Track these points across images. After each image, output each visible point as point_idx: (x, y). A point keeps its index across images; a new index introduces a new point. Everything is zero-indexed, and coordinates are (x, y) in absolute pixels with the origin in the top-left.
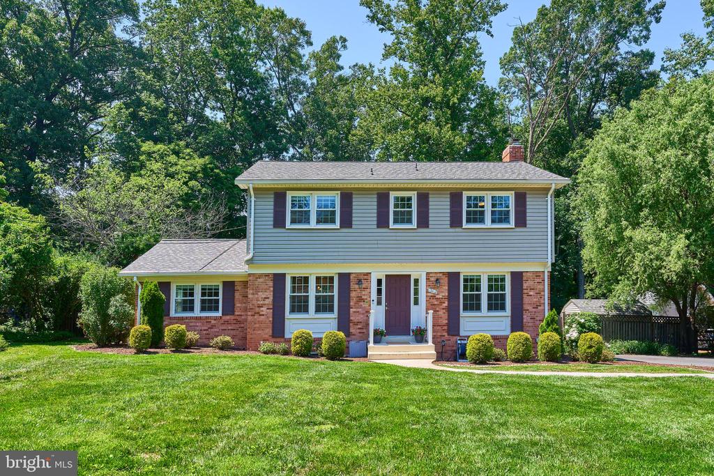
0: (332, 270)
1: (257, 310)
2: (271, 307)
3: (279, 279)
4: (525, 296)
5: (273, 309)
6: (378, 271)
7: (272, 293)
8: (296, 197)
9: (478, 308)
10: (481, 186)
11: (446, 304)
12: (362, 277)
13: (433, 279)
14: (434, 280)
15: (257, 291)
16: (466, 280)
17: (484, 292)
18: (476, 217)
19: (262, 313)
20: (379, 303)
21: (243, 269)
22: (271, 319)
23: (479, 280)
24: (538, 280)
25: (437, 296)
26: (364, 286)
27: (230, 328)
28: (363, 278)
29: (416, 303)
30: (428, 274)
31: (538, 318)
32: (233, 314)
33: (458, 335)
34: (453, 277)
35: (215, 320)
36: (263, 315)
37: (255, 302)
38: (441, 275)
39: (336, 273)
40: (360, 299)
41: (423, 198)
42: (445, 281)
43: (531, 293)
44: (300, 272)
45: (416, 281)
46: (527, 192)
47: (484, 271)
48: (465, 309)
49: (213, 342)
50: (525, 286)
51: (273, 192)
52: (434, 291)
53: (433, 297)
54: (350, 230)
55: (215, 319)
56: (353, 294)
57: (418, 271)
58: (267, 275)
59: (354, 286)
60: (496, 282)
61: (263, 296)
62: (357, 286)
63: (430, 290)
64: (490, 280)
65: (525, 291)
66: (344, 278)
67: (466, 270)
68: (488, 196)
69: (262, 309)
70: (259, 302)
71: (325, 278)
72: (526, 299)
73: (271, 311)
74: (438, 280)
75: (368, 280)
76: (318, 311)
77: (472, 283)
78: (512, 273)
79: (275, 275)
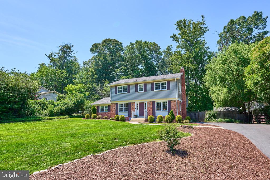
0: (127, 102)
4: (171, 107)
5: (116, 111)
6: (137, 102)
7: (116, 107)
8: (119, 87)
9: (160, 110)
10: (158, 81)
11: (152, 109)
13: (149, 103)
14: (149, 104)
16: (157, 103)
17: (162, 106)
18: (158, 88)
20: (138, 109)
21: (110, 103)
23: (160, 103)
24: (175, 103)
25: (150, 107)
26: (134, 105)
28: (133, 104)
29: (146, 109)
30: (148, 102)
31: (175, 112)
32: (110, 112)
33: (155, 116)
34: (154, 103)
37: (112, 109)
40: (133, 108)
41: (145, 85)
42: (152, 103)
43: (173, 106)
44: (121, 103)
45: (146, 104)
46: (170, 81)
47: (161, 101)
48: (157, 110)
49: (104, 117)
50: (171, 104)
51: (115, 86)
54: (130, 93)
55: (107, 113)
56: (131, 107)
57: (146, 101)
58: (115, 104)
59: (131, 105)
60: (164, 103)
61: (114, 108)
63: (148, 106)
64: (163, 103)
66: (130, 103)
67: (157, 101)
68: (160, 83)
69: (114, 111)
71: (126, 104)
72: (172, 107)
74: (150, 103)
75: (135, 104)
76: (125, 111)
77: (159, 104)
78: (168, 101)
79: (116, 103)
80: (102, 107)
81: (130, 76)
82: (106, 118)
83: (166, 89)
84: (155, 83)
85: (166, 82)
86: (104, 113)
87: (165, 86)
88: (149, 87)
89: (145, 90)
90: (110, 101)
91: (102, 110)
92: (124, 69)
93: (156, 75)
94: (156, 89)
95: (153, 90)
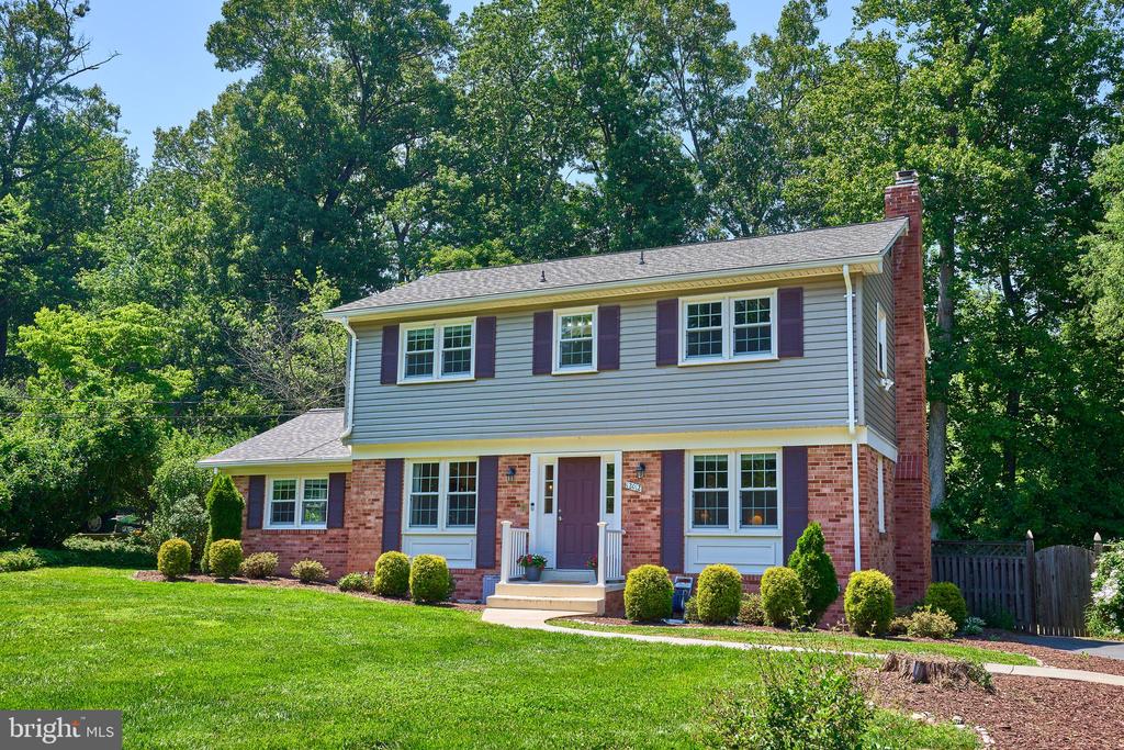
0: (474, 452)
1: (362, 519)
2: (381, 514)
3: (394, 467)
4: (812, 496)
5: (384, 518)
6: (544, 453)
7: (383, 492)
8: (414, 331)
9: (723, 520)
10: (710, 284)
11: (658, 512)
12: (515, 463)
13: (635, 464)
14: (638, 467)
15: (363, 488)
16: (698, 466)
17: (734, 487)
18: (706, 343)
19: (368, 525)
20: (549, 510)
21: (345, 453)
22: (381, 535)
23: (723, 466)
24: (840, 463)
25: (642, 497)
26: (518, 478)
27: (337, 549)
28: (518, 465)
29: (610, 508)
30: (625, 454)
31: (840, 543)
32: (342, 527)
33: (681, 571)
34: (672, 460)
35: (318, 535)
36: (370, 528)
37: (359, 507)
38: (649, 456)
39: (479, 457)
40: (513, 502)
41: (610, 316)
42: (655, 468)
43: (826, 490)
44: (427, 455)
45: (611, 469)
46: (805, 287)
47: (734, 446)
48: (698, 521)
50: (812, 474)
51: (381, 327)
52: (636, 487)
53: (635, 497)
54: (493, 381)
55: (319, 533)
56: (502, 493)
57: (609, 450)
58: (377, 462)
59: (503, 479)
60: (756, 469)
61: (373, 497)
62: (506, 479)
63: (628, 484)
64: (745, 465)
65: (813, 486)
66: (490, 462)
67: (697, 445)
68: (728, 303)
69: (369, 518)
70: (366, 507)
71: (463, 465)
72: (815, 503)
73: (381, 521)
74: (643, 466)
75: (526, 468)
76: (452, 521)
77: (711, 471)
78: (786, 450)
79: (387, 460)
80: (286, 491)
81: (497, 242)
82: (308, 578)
83: (774, 354)
84: (684, 304)
85: (772, 294)
86: (297, 533)
87: (766, 331)
88: (638, 332)
89: (610, 360)
90: (347, 440)
91: (284, 513)
92: (456, 190)
93: (694, 241)
94: (692, 352)
95: (666, 356)
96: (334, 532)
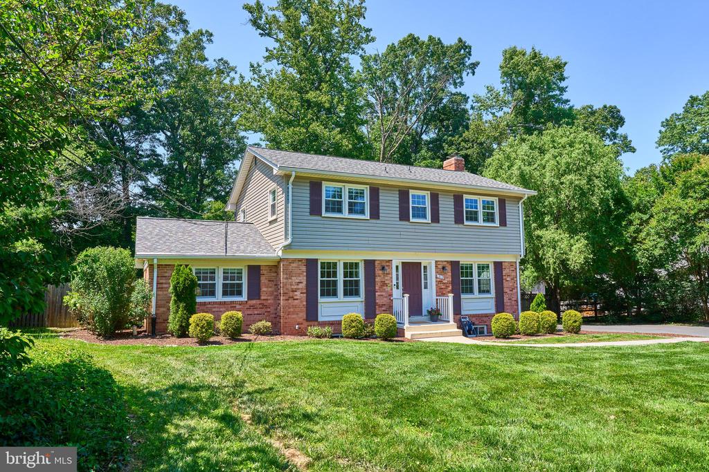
0: (358, 257)
1: (291, 294)
2: (305, 291)
3: (311, 264)
4: (504, 281)
5: (307, 293)
6: (398, 259)
7: (305, 278)
8: (329, 187)
9: (472, 291)
10: (475, 191)
11: (451, 288)
12: (384, 264)
13: (440, 267)
15: (290, 275)
16: (462, 268)
17: (475, 277)
18: (472, 216)
19: (295, 297)
20: (397, 287)
22: (305, 303)
23: (471, 268)
24: (512, 269)
25: (444, 281)
26: (386, 272)
27: (256, 312)
28: (385, 265)
29: (426, 287)
30: (436, 262)
31: (513, 299)
32: (259, 299)
33: (460, 314)
34: (454, 265)
35: (240, 304)
36: (297, 299)
37: (289, 287)
38: (445, 263)
39: (361, 260)
40: (384, 284)
41: (435, 197)
42: (449, 268)
43: (508, 279)
44: (329, 258)
45: (425, 267)
46: (507, 199)
47: (475, 260)
48: (463, 292)
50: (504, 273)
51: (308, 181)
52: (442, 277)
53: (441, 282)
54: (378, 221)
56: (378, 279)
57: (428, 260)
58: (300, 260)
59: (378, 272)
60: (482, 270)
61: (298, 281)
62: (381, 272)
63: (438, 276)
64: (479, 268)
65: (504, 277)
66: (370, 264)
67: (463, 259)
68: (480, 200)
69: (296, 293)
70: (293, 287)
71: (351, 264)
72: (505, 284)
73: (305, 295)
74: (443, 268)
75: (390, 267)
76: (345, 294)
78: (495, 263)
79: (307, 259)
80: (206, 275)
82: (263, 332)
88: (447, 207)
89: (436, 218)
91: (204, 290)
96: (254, 302)
